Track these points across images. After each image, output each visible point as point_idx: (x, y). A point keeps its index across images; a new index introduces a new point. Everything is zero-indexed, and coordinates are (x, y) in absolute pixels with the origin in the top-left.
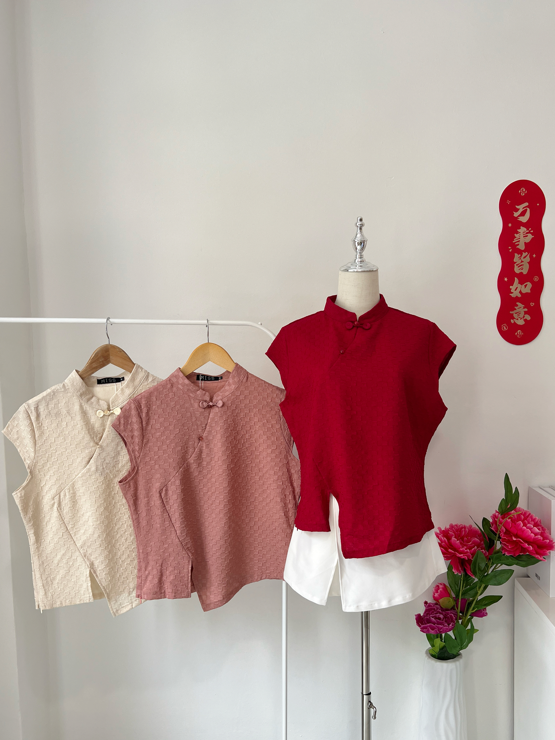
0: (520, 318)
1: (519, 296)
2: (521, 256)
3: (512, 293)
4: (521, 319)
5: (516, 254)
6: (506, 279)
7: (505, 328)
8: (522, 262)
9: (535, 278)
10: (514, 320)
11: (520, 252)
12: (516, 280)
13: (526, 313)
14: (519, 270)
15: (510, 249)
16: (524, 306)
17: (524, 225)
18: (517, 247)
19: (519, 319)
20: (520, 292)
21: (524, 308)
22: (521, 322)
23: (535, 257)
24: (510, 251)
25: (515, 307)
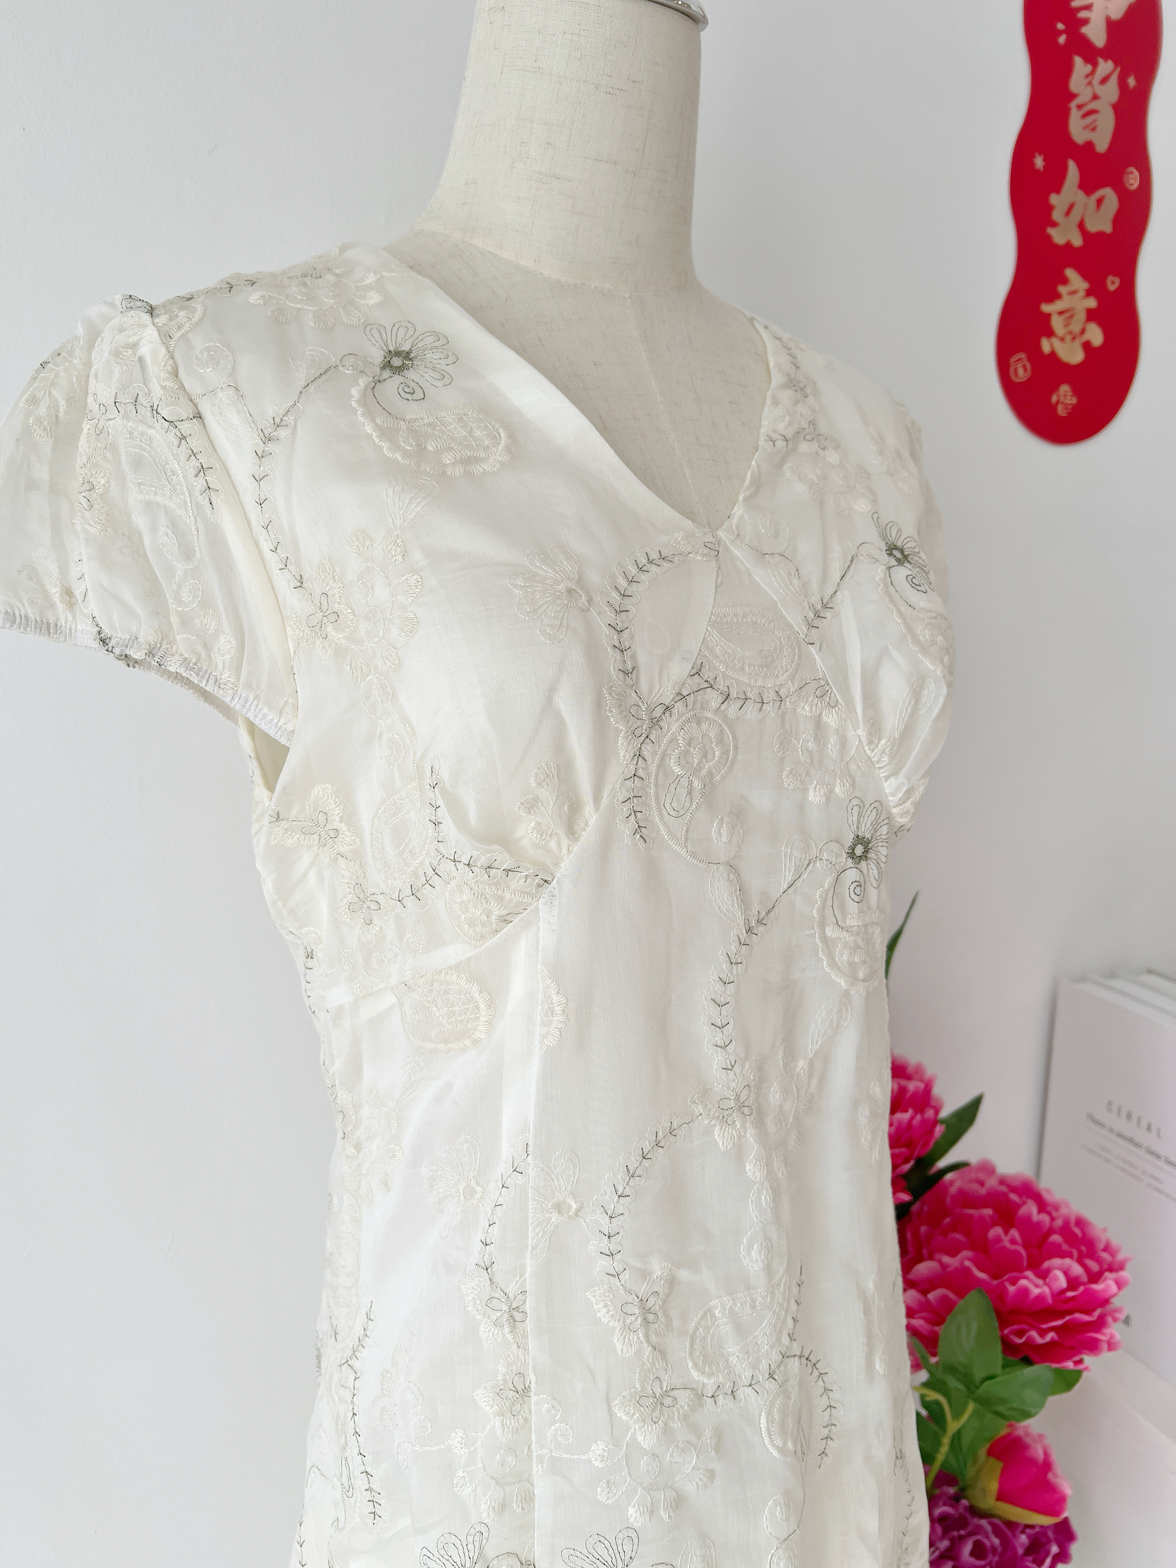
0: (1070, 333)
1: (1077, 241)
2: (1093, 73)
3: (1054, 224)
4: (1074, 339)
5: (1078, 61)
6: (1039, 162)
7: (1021, 371)
8: (1095, 97)
9: (1127, 176)
10: (1054, 341)
11: (1091, 54)
12: (1073, 171)
13: (1091, 315)
14: (1085, 128)
15: (1060, 33)
16: (1087, 285)
18: (1085, 30)
19: (1068, 338)
20: (1081, 226)
21: (1089, 293)
22: (1073, 355)
23: (1135, 87)
24: (1062, 39)
25: (1059, 288)
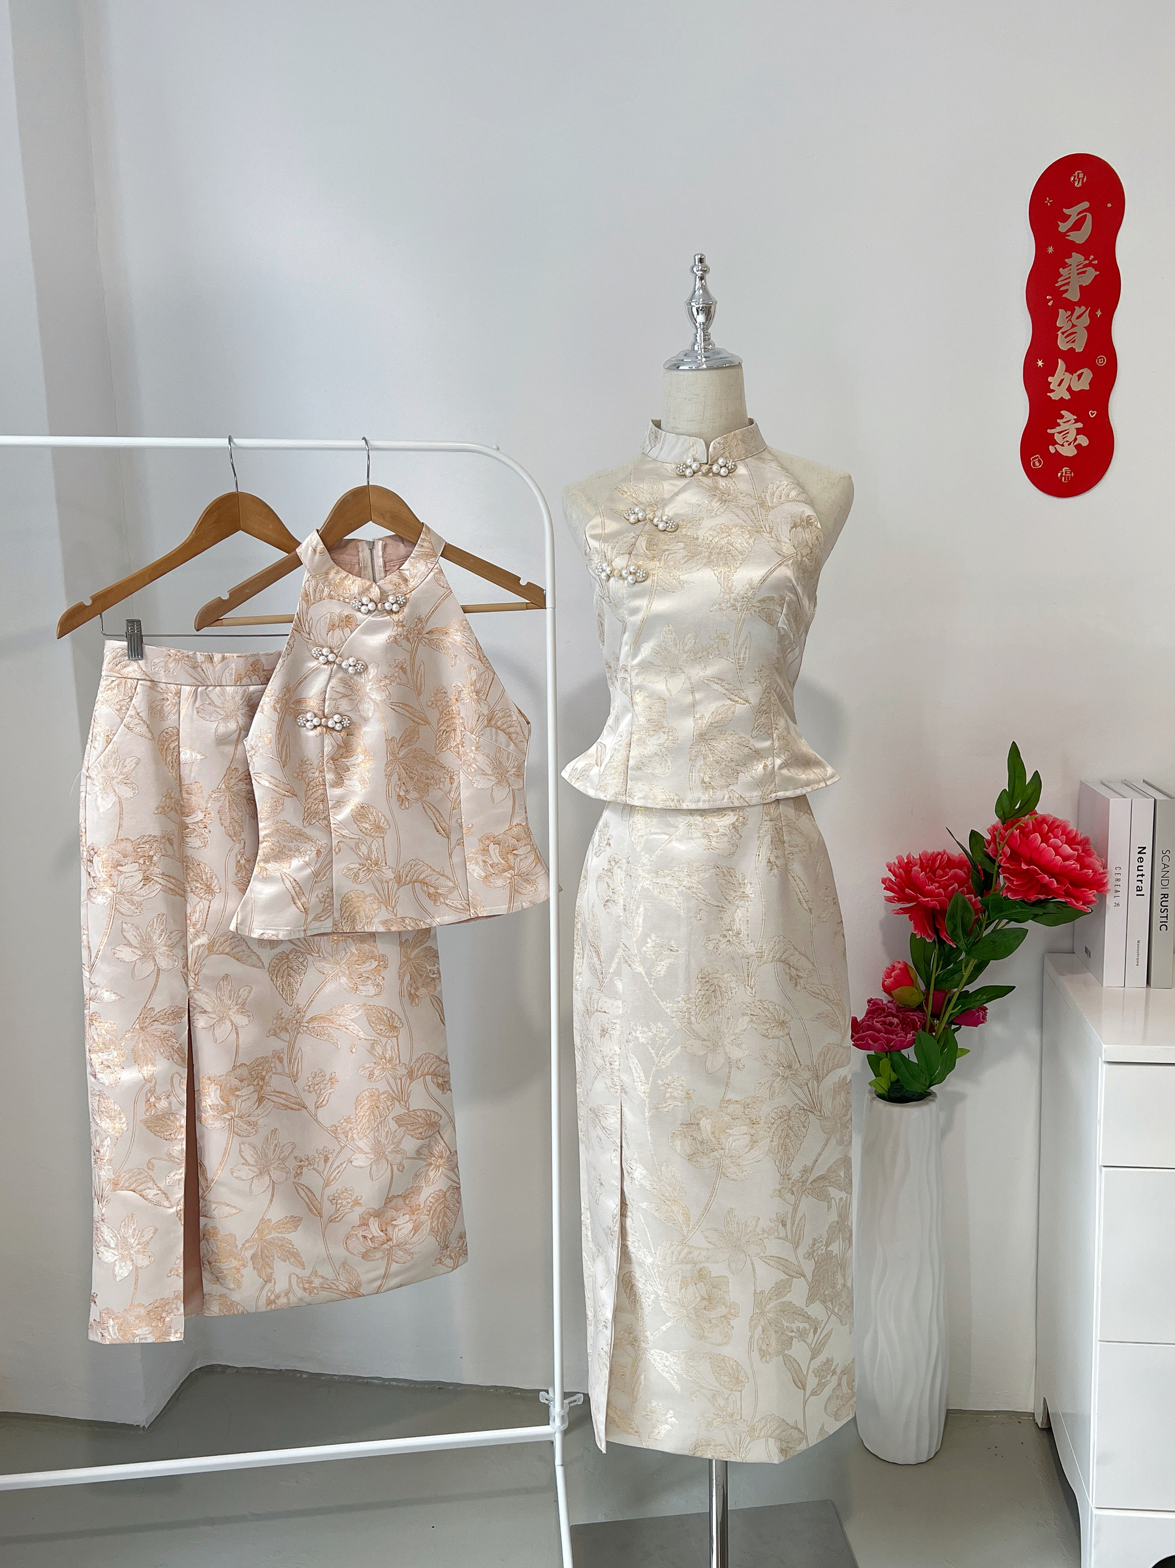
0: (1067, 441)
1: (1067, 396)
2: (1072, 314)
3: (1053, 391)
4: (1069, 444)
6: (1040, 363)
7: (1037, 464)
8: (1074, 326)
9: (1099, 360)
10: (1056, 446)
11: (1070, 306)
12: (1062, 364)
13: (1079, 431)
14: (1067, 343)
15: (1050, 300)
16: (1075, 417)
17: (1079, 249)
18: (1064, 296)
19: (1066, 444)
21: (1076, 421)
22: (1069, 451)
23: (1102, 316)
24: (1050, 304)
25: (1058, 421)
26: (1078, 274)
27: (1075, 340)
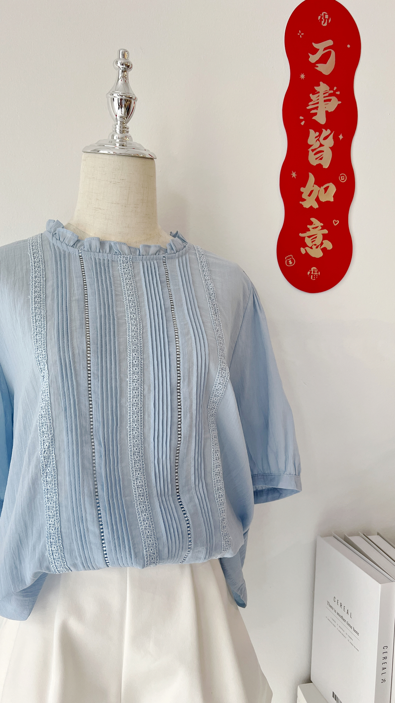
0: (315, 245)
1: (316, 206)
2: (320, 135)
3: (304, 200)
4: (317, 247)
5: (312, 131)
6: (294, 175)
7: (290, 262)
8: (321, 145)
9: (342, 177)
10: (307, 248)
11: (318, 128)
12: (312, 178)
14: (316, 159)
15: (302, 120)
16: (322, 224)
17: (327, 79)
18: (314, 118)
20: (317, 200)
21: (323, 228)
22: (317, 253)
23: (343, 139)
25: (308, 226)
26: (325, 101)
27: (322, 158)
